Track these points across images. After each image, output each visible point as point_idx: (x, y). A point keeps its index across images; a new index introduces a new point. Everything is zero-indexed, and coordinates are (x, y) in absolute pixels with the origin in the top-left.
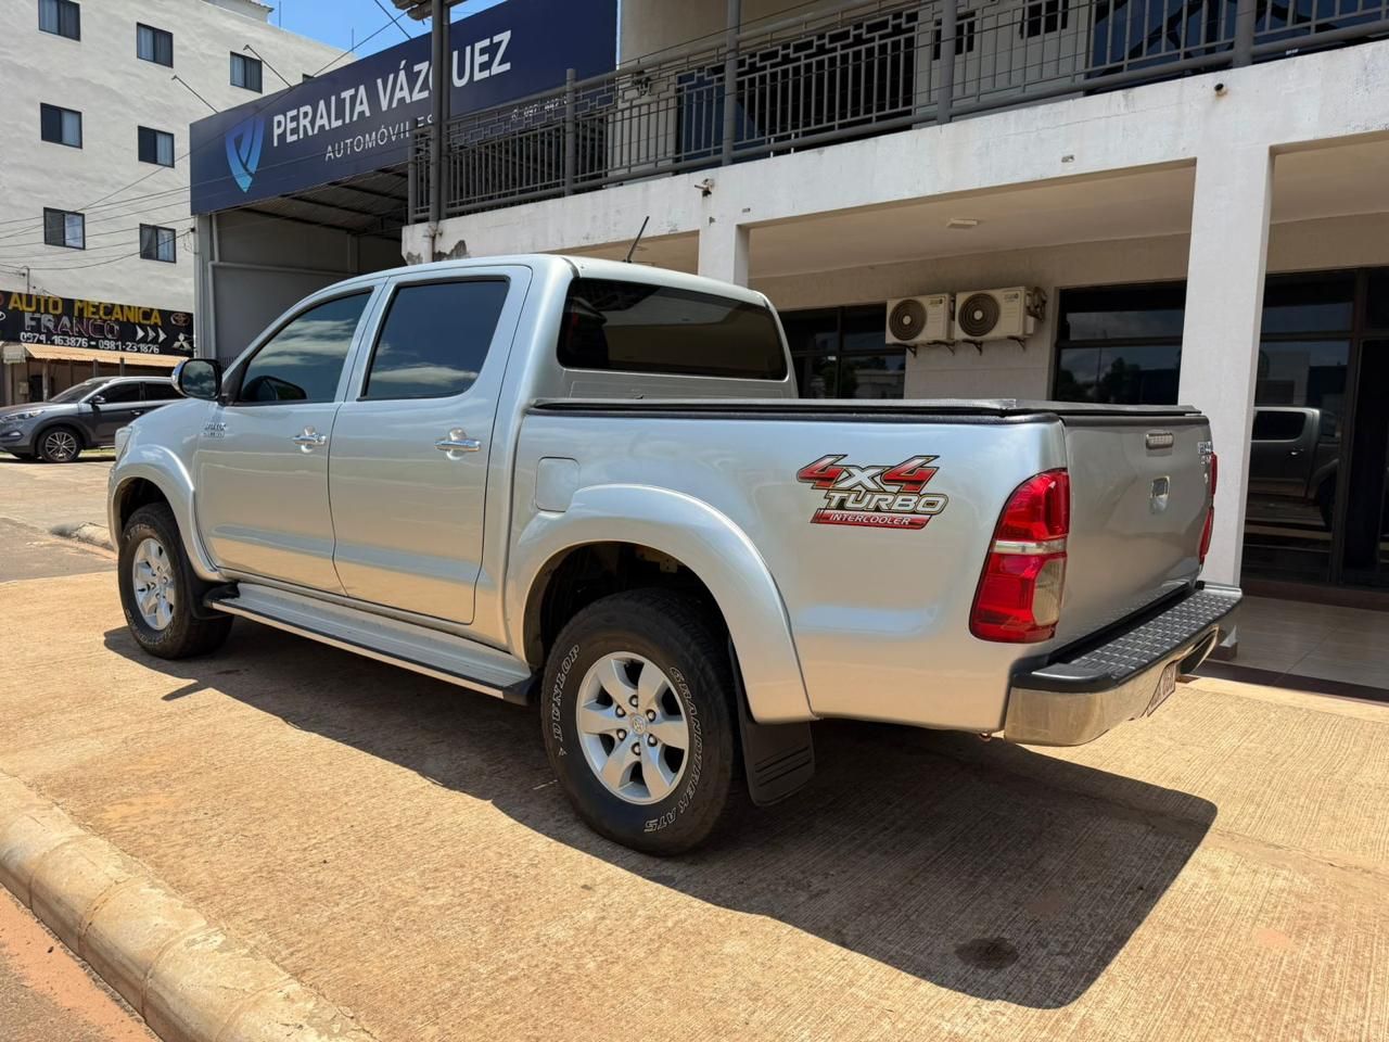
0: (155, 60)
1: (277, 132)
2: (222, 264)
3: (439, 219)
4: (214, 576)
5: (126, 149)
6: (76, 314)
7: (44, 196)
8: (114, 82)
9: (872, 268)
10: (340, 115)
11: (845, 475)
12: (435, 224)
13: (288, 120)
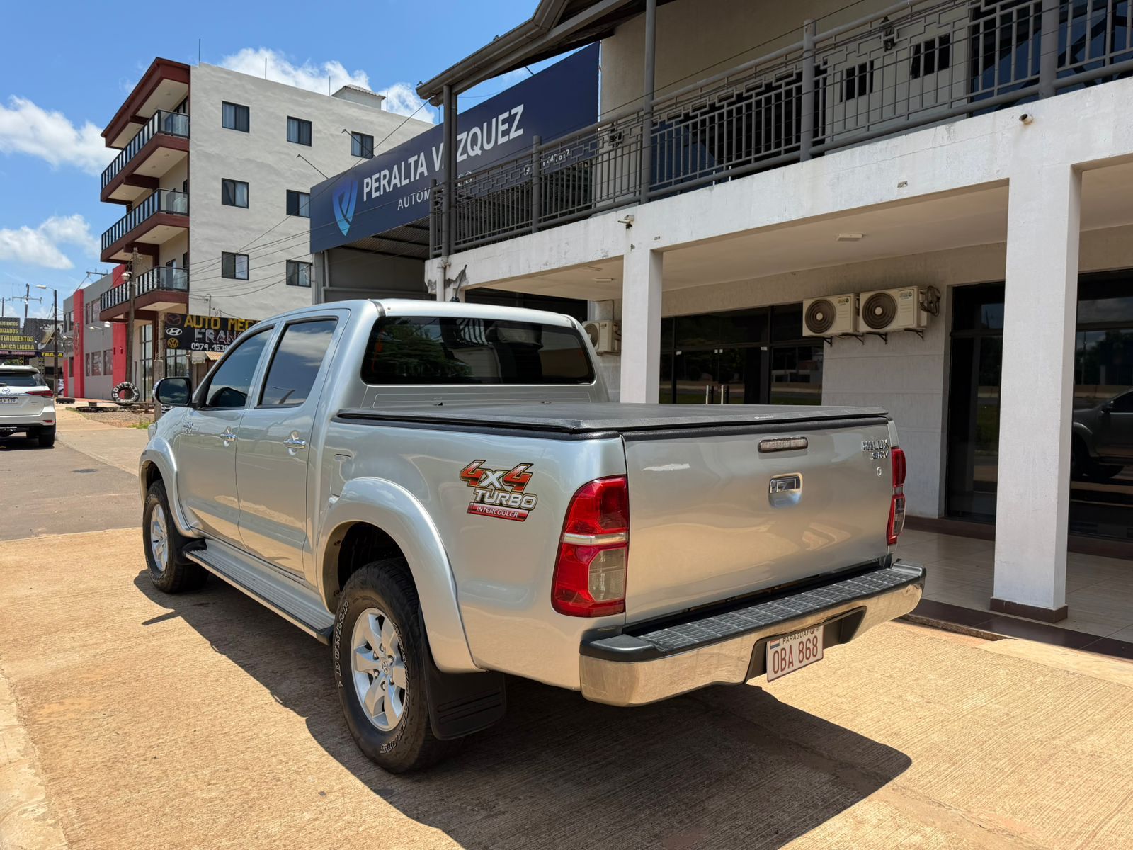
0: (299, 142)
1: (366, 190)
2: (331, 288)
3: (449, 253)
4: (189, 534)
5: (278, 207)
6: (229, 328)
7: (223, 244)
8: (270, 160)
9: (794, 274)
10: (407, 176)
11: (484, 476)
12: (446, 258)
13: (374, 181)
